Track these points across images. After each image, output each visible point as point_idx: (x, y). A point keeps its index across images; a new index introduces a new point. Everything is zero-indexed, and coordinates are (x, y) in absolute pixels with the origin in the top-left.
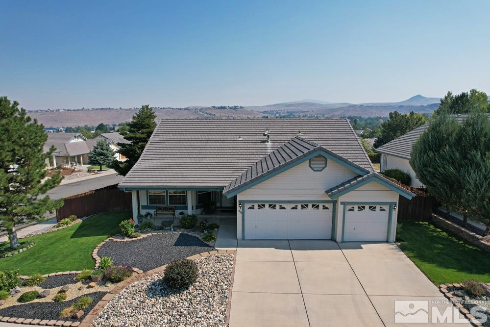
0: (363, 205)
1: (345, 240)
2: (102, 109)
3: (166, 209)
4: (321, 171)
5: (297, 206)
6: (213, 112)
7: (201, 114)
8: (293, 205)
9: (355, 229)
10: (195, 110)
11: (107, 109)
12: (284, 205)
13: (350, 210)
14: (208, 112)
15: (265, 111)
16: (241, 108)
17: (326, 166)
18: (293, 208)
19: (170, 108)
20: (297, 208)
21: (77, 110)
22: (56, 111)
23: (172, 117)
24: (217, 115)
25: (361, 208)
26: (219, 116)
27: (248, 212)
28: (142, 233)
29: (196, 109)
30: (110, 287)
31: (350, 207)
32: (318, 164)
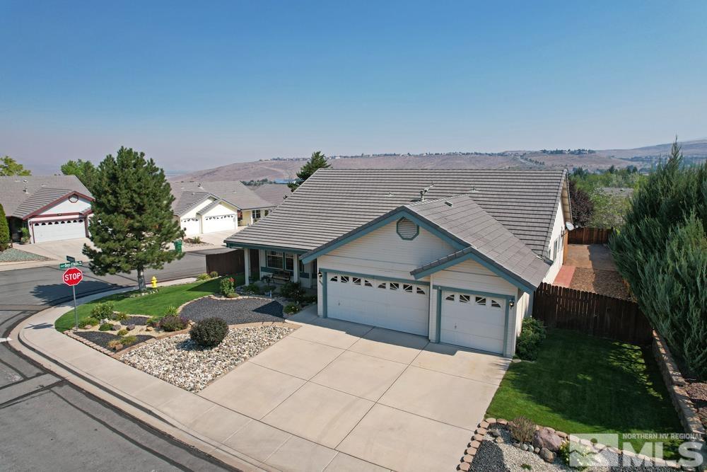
0: (467, 295)
1: (441, 341)
2: (386, 155)
3: (282, 273)
4: (411, 239)
5: (385, 284)
6: (540, 159)
7: (522, 163)
8: (381, 283)
9: (456, 327)
10: (514, 156)
11: (391, 155)
12: (370, 281)
13: (448, 298)
14: (533, 159)
15: (635, 158)
16: (590, 152)
17: (418, 233)
18: (380, 286)
19: (476, 154)
20: (384, 287)
21: (356, 157)
22: (332, 158)
23: (479, 166)
24: (548, 164)
25: (465, 298)
26: (550, 165)
27: (330, 284)
28: (241, 295)
29: (516, 154)
30: (162, 333)
31: (448, 294)
32: (407, 230)
